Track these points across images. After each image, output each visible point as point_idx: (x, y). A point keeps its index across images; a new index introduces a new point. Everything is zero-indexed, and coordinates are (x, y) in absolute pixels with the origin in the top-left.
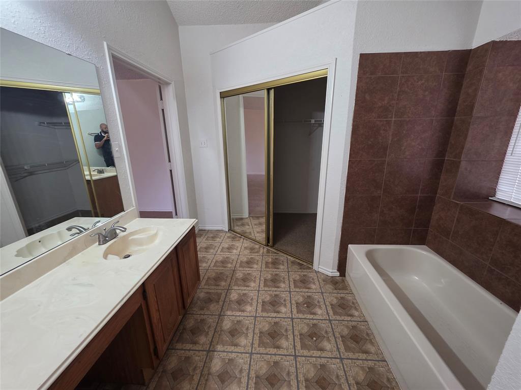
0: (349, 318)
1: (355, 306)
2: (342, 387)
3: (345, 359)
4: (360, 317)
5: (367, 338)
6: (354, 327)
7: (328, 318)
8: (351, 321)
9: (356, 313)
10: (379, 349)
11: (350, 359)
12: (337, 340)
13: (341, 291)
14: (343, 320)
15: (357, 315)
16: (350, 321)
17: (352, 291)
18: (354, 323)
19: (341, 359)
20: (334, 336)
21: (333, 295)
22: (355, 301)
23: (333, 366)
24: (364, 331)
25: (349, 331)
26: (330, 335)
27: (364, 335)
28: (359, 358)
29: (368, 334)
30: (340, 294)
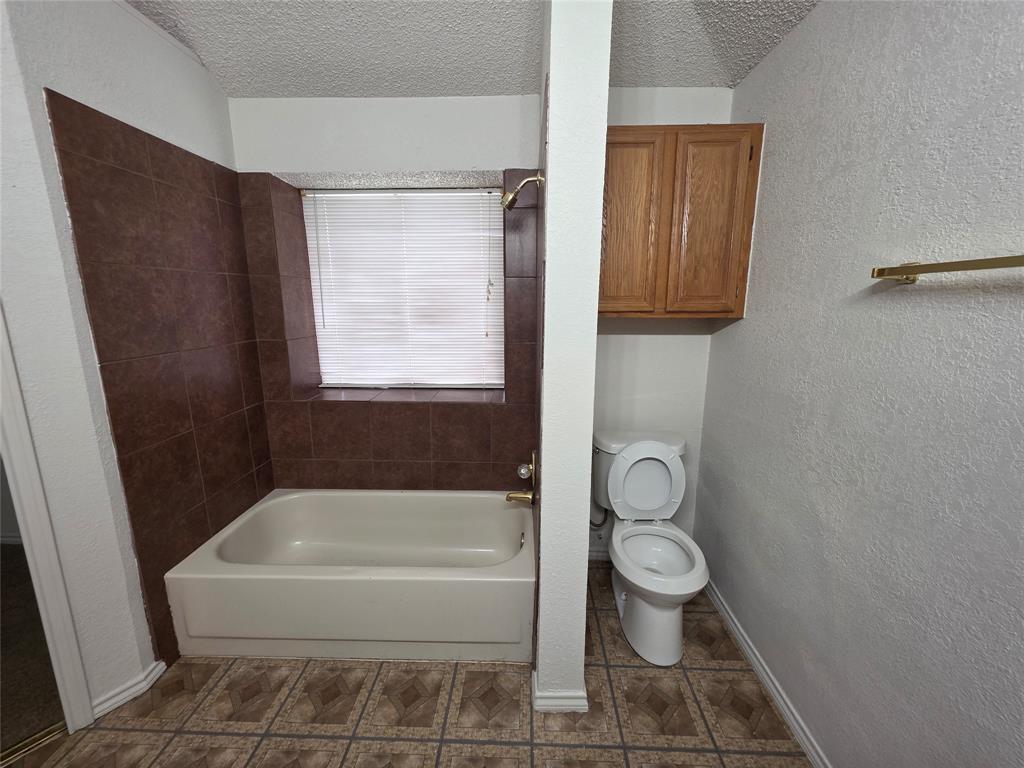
0: (285, 690)
1: (266, 667)
2: (398, 755)
3: (355, 730)
4: (294, 669)
5: (338, 673)
6: (308, 688)
7: (256, 739)
8: (293, 688)
9: (284, 672)
10: (363, 663)
11: (359, 721)
12: (315, 733)
13: (211, 683)
14: (282, 705)
15: (287, 673)
16: (291, 690)
17: (229, 659)
18: (300, 686)
19: (353, 738)
20: (304, 737)
21: (207, 703)
22: (255, 664)
23: (359, 760)
24: (323, 674)
25: (310, 702)
26: (298, 745)
27: (332, 676)
28: (364, 703)
29: (332, 670)
30: (216, 686)
